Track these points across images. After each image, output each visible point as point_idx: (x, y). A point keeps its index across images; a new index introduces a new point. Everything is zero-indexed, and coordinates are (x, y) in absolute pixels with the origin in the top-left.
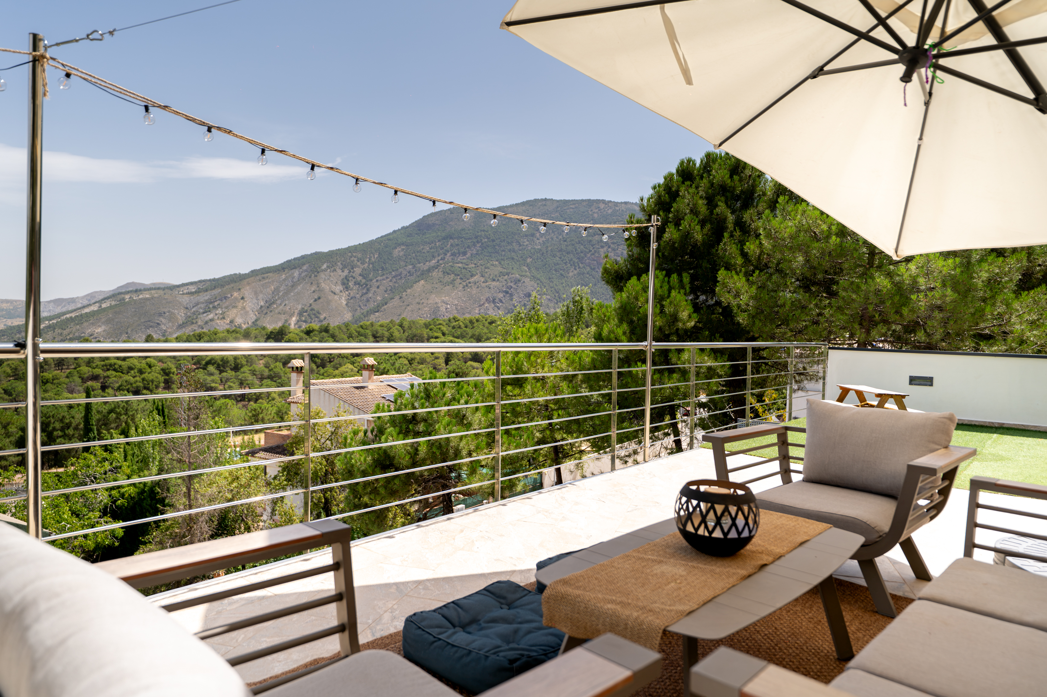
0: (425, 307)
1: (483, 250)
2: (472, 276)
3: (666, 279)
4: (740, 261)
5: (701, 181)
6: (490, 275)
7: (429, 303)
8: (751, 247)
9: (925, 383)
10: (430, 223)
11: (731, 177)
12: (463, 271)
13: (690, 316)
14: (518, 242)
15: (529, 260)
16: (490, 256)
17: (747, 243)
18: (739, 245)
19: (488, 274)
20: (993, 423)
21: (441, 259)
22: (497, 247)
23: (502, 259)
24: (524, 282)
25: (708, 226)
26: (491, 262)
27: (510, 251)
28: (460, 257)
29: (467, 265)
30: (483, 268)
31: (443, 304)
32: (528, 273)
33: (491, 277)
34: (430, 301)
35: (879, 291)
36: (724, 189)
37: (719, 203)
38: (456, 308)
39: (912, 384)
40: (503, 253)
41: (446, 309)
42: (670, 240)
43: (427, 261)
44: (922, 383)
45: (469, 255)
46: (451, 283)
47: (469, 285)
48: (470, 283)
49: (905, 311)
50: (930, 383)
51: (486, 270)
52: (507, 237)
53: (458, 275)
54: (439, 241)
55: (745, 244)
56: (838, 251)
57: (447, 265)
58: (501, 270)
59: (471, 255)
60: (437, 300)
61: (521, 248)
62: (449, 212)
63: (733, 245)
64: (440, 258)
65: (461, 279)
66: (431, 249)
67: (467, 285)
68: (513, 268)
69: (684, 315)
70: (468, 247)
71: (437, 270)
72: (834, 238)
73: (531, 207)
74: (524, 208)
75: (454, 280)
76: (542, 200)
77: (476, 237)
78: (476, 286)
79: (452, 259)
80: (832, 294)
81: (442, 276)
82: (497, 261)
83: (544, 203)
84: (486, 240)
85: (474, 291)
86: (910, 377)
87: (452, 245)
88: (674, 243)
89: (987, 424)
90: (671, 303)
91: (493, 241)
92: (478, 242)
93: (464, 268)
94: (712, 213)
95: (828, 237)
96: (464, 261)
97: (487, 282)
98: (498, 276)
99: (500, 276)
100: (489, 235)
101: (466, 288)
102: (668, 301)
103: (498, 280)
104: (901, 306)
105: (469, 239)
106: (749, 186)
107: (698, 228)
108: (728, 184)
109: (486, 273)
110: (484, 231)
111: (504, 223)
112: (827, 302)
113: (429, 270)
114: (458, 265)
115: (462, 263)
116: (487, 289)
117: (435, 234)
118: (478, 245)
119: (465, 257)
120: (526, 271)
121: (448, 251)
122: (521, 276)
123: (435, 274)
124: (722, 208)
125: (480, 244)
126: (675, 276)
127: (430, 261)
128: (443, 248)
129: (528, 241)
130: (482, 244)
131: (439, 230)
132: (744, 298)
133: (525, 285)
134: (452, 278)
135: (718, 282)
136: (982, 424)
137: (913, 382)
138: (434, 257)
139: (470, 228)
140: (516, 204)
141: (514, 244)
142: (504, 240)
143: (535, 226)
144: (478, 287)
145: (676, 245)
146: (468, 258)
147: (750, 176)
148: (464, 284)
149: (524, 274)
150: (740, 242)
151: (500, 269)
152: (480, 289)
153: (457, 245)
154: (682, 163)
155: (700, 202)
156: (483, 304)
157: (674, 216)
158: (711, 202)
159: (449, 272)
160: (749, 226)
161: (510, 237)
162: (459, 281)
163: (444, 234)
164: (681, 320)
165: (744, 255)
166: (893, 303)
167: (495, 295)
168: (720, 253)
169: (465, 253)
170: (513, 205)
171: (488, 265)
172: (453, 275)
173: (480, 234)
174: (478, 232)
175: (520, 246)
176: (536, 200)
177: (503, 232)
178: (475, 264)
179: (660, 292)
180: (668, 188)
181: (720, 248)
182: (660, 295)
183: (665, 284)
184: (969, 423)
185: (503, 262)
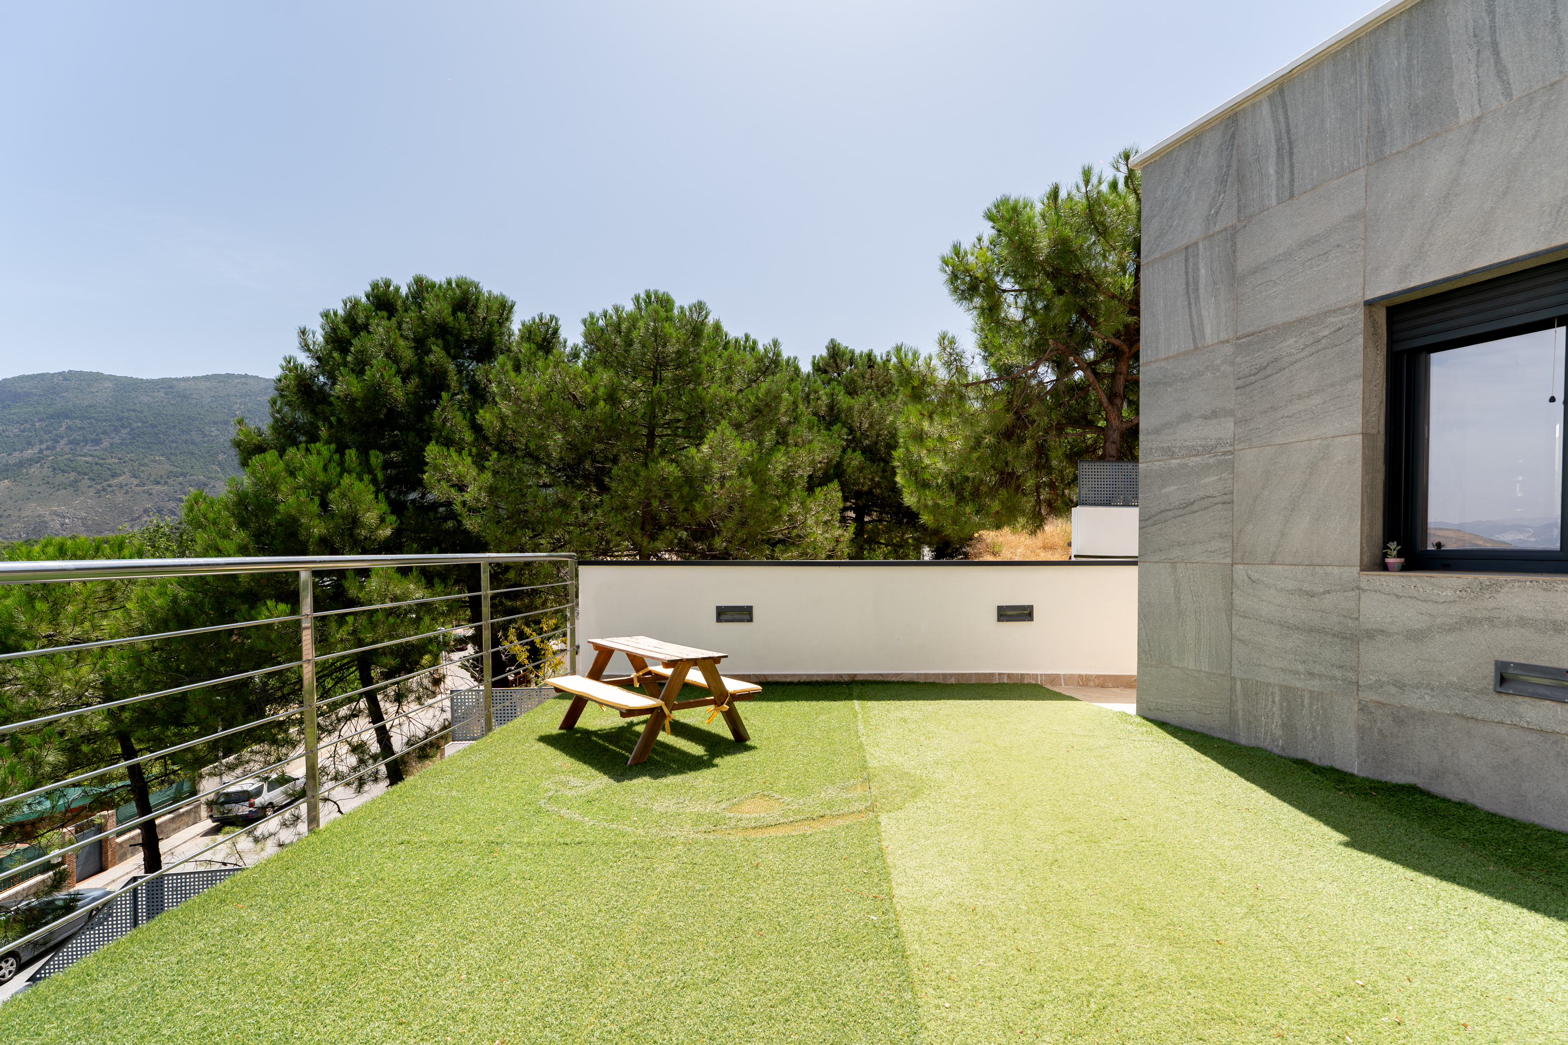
0: (13, 522)
1: (134, 438)
2: (113, 476)
3: (336, 457)
4: (468, 436)
5: (405, 314)
6: (150, 475)
7: (23, 515)
8: (485, 416)
9: (741, 617)
10: (20, 390)
11: (454, 313)
12: (95, 468)
13: (382, 520)
14: (200, 430)
15: (221, 457)
16: (149, 448)
17: (481, 411)
18: (468, 415)
19: (147, 473)
21: (47, 448)
22: (161, 436)
23: (171, 454)
24: (214, 487)
25: (415, 381)
26: (152, 457)
27: (186, 442)
28: (88, 447)
29: (103, 459)
30: (136, 464)
31: (55, 518)
32: (220, 475)
33: (152, 479)
34: (24, 514)
35: (664, 479)
36: (442, 331)
37: (434, 348)
38: (84, 524)
39: (721, 621)
40: (174, 445)
41: (62, 525)
42: (346, 396)
43: (15, 450)
44: (737, 617)
45: (105, 444)
46: (71, 485)
47: (109, 489)
48: (110, 486)
49: (698, 507)
50: (748, 617)
51: (142, 468)
52: (180, 423)
53: (85, 474)
54: (40, 420)
55: (478, 413)
56: (609, 423)
57: (59, 458)
58: (171, 468)
59: (112, 444)
60: (41, 511)
61: (206, 439)
62: (61, 378)
63: (458, 413)
64: (44, 446)
65: (90, 479)
66: (23, 431)
67: (104, 490)
68: (192, 467)
69: (370, 517)
70: (104, 432)
71: (38, 465)
72: (602, 403)
73: (222, 384)
74: (208, 384)
75: (76, 481)
76: (240, 376)
77: (120, 419)
78: (123, 491)
79: (71, 449)
80: (603, 489)
81: (51, 475)
82: (162, 455)
83: (243, 380)
84: (139, 424)
85: (120, 498)
86: (717, 607)
87: (69, 428)
88: (354, 400)
90: (343, 495)
91: (153, 426)
92: (123, 426)
93: (97, 464)
94: (421, 361)
95: (594, 403)
96: (98, 453)
97: (144, 485)
98: (165, 477)
99: (168, 478)
100: (145, 417)
101: (103, 493)
102: (336, 491)
103: (166, 483)
104: (691, 501)
105: (105, 420)
106: (484, 333)
107: (397, 380)
108: (448, 323)
109: (143, 472)
110: (134, 411)
111: (174, 402)
112: (598, 499)
113: (21, 464)
114: (83, 458)
115: (91, 455)
116: (146, 495)
117: (30, 409)
118: (124, 431)
119: (96, 448)
120: (216, 472)
121: (62, 438)
122: (209, 478)
123: (34, 470)
124: (437, 355)
125: (128, 429)
126: (352, 454)
127: (22, 451)
128: (50, 432)
129: (218, 430)
130: (132, 430)
131: (39, 404)
132: (472, 490)
133: (216, 490)
134: (72, 478)
135: (427, 464)
137: (722, 618)
138: (30, 444)
139: (105, 404)
140: (194, 378)
141: (194, 433)
142: (174, 427)
143: (229, 410)
144: (127, 493)
145: (358, 404)
146: (105, 449)
147: (484, 319)
148: (99, 487)
149: (213, 475)
150: (469, 409)
151: (168, 467)
152: (130, 495)
153: (81, 428)
154: (375, 286)
155: (402, 343)
156: (138, 518)
157: (356, 359)
158: (420, 345)
159: (65, 468)
160: (485, 388)
161: (185, 423)
162: (86, 482)
163: (50, 411)
164: (363, 526)
165: (476, 428)
166: (682, 497)
167: (162, 504)
168: (438, 422)
169: (97, 442)
170: (189, 378)
171: (146, 461)
172: (74, 474)
173: (126, 414)
174: (123, 412)
175: (205, 436)
176: (228, 376)
177: (171, 415)
178: (119, 459)
179: (321, 477)
180: (350, 319)
181: (436, 414)
182: (323, 483)
183: (333, 465)
184: (808, 680)
185: (173, 458)
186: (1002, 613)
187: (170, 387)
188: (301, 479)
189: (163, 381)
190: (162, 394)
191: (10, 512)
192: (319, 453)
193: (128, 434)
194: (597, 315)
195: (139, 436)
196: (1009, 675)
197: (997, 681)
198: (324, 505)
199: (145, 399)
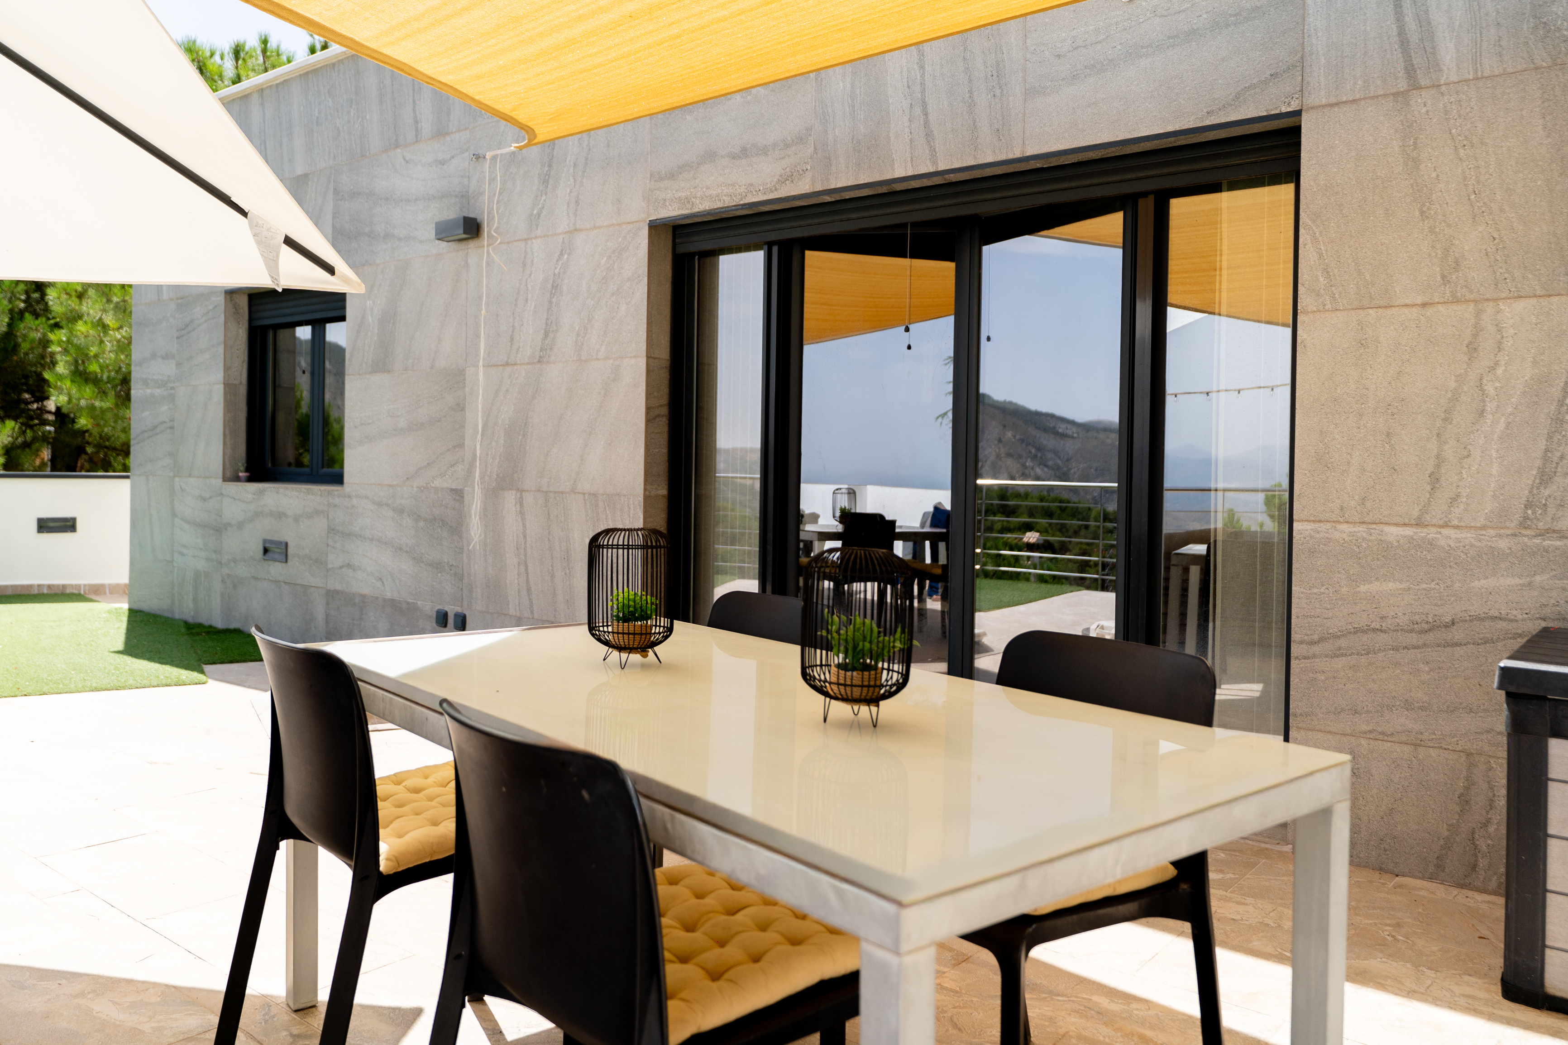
186: (42, 524)
196: (49, 586)
197: (36, 592)
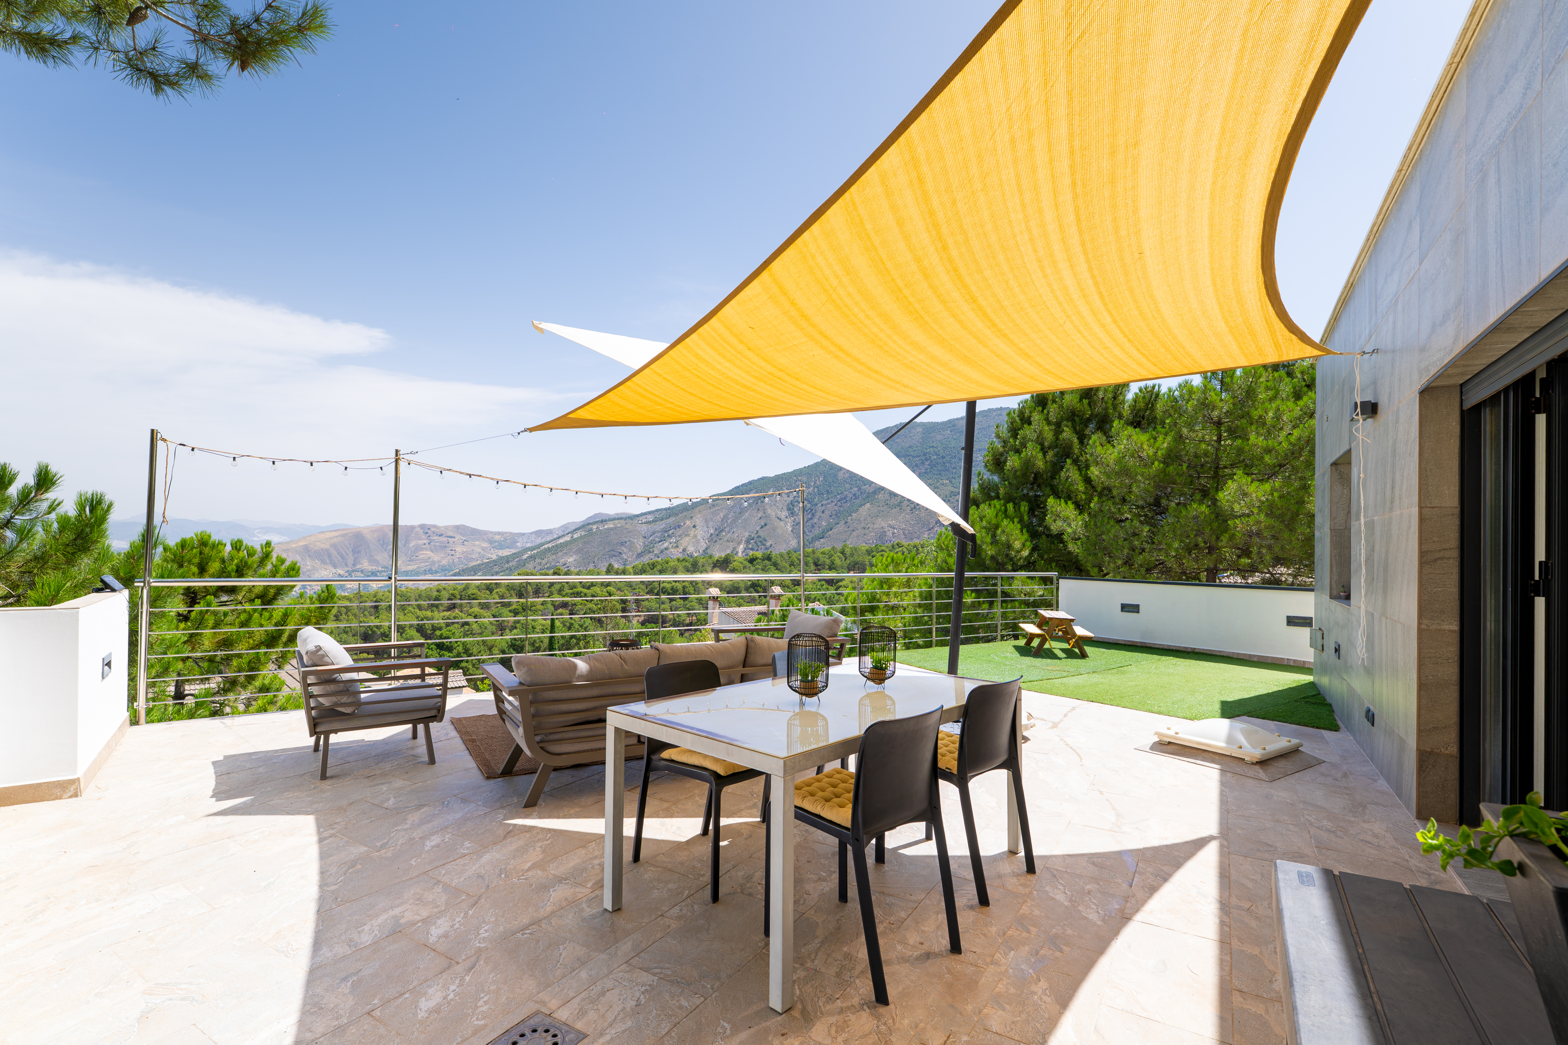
0: (870, 532)
1: (932, 468)
3: (1003, 509)
4: (1081, 488)
9: (1134, 610)
11: (1081, 400)
13: (1024, 545)
16: (940, 474)
20: (1186, 648)
23: (953, 478)
25: (1051, 453)
36: (1072, 415)
37: (1065, 429)
39: (1121, 611)
40: (954, 471)
41: (893, 534)
44: (1131, 610)
50: (1138, 611)
60: (884, 524)
63: (1076, 472)
69: (1018, 544)
73: (985, 418)
77: (925, 454)
81: (889, 498)
83: (999, 412)
84: (935, 457)
86: (1122, 604)
88: (1016, 471)
89: (1182, 649)
90: (1003, 532)
94: (1057, 439)
99: (950, 497)
107: (1041, 455)
108: (1077, 409)
110: (933, 447)
118: (927, 463)
124: (1067, 433)
125: (929, 461)
126: (1011, 506)
130: (931, 461)
135: (1048, 510)
136: (1178, 649)
137: (1122, 609)
145: (1018, 473)
147: (1103, 398)
155: (1047, 428)
157: (1021, 443)
158: (1058, 428)
165: (1087, 480)
168: (1061, 479)
177: (954, 447)
179: (994, 521)
180: (1021, 413)
181: (1063, 474)
182: (995, 524)
183: (1000, 513)
184: (1168, 648)
185: (953, 481)
186: (1289, 621)
187: (954, 426)
188: (984, 523)
189: (950, 421)
190: (949, 432)
191: (869, 525)
192: (995, 507)
193: (929, 465)
194: (1174, 388)
195: (935, 466)
196: (1295, 661)
198: (994, 536)
199: (939, 437)
